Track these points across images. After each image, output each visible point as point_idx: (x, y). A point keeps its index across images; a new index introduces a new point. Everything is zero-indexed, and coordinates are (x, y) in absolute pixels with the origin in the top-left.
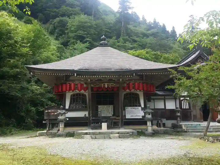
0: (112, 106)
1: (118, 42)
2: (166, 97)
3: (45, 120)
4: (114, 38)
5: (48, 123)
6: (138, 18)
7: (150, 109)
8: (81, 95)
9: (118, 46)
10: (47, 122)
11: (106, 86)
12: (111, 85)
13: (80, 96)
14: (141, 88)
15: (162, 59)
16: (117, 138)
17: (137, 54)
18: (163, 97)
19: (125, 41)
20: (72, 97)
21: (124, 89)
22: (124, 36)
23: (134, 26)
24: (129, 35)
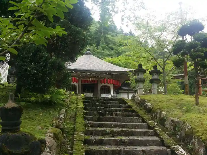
0: (93, 93)
1: (98, 49)
2: (129, 91)
4: (94, 45)
6: (116, 28)
8: (73, 85)
9: (98, 53)
11: (90, 80)
12: (93, 79)
14: (111, 82)
15: (131, 65)
17: (111, 61)
18: (127, 91)
19: (104, 48)
21: (101, 82)
22: (103, 44)
23: (112, 36)
24: (107, 43)
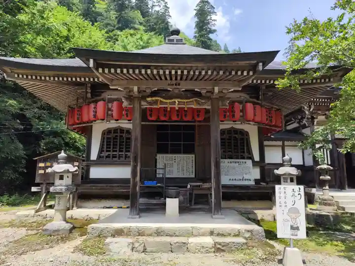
3: (38, 185)
5: (44, 191)
7: (292, 166)
8: (125, 131)
10: (42, 189)
13: (121, 134)
16: (208, 252)
18: (280, 143)
20: (106, 136)
